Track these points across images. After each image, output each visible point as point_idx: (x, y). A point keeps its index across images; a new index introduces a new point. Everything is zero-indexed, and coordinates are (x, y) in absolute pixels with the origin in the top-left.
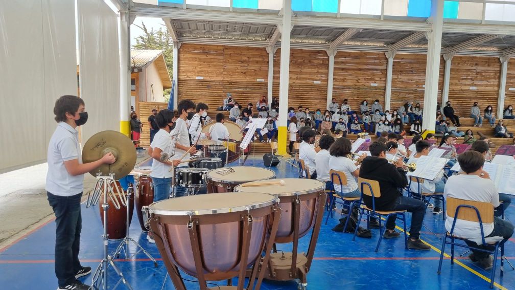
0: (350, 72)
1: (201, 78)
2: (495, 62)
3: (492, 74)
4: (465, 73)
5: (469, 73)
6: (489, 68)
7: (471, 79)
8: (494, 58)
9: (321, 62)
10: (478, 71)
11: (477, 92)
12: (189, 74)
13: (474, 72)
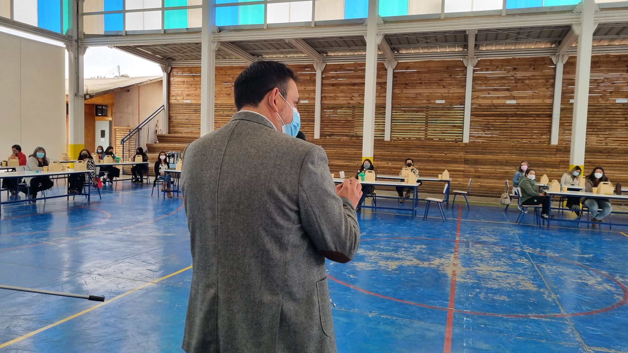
0: (341, 87)
1: (189, 102)
2: (546, 64)
3: (540, 81)
4: (497, 82)
5: (503, 81)
6: (536, 73)
7: (508, 90)
8: (543, 58)
9: (308, 78)
10: (518, 78)
11: (517, 106)
12: (178, 98)
13: (511, 80)
